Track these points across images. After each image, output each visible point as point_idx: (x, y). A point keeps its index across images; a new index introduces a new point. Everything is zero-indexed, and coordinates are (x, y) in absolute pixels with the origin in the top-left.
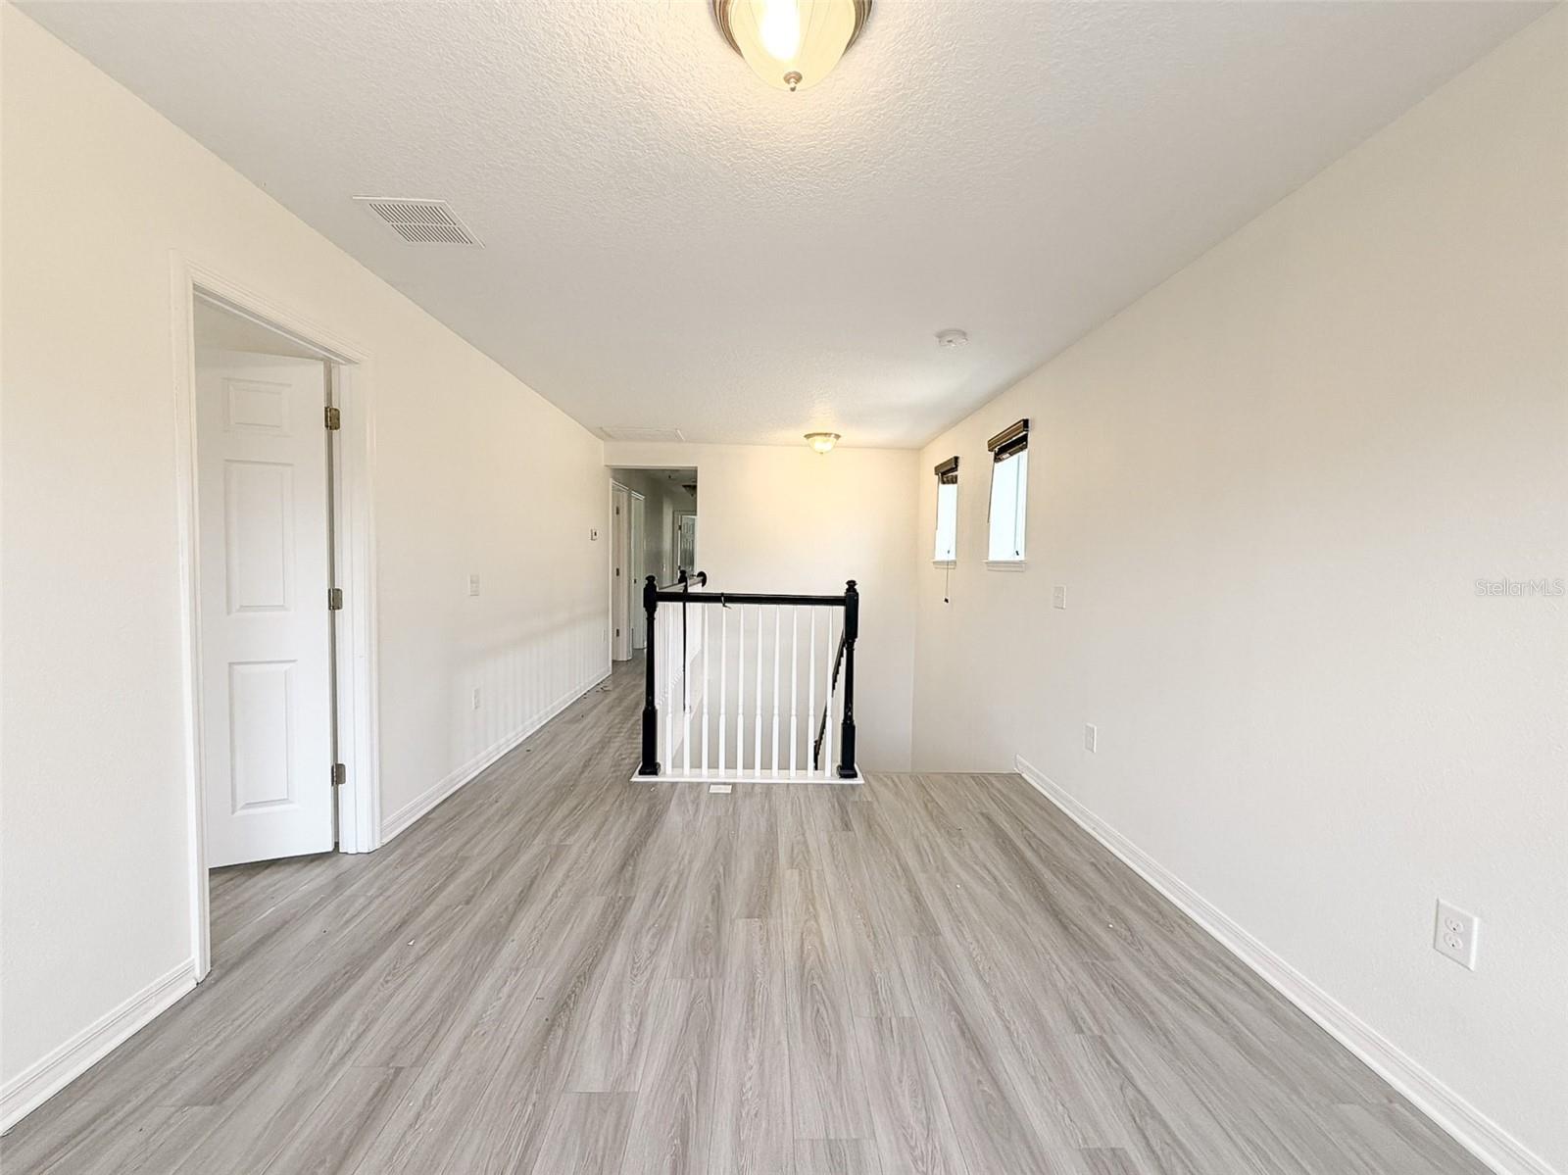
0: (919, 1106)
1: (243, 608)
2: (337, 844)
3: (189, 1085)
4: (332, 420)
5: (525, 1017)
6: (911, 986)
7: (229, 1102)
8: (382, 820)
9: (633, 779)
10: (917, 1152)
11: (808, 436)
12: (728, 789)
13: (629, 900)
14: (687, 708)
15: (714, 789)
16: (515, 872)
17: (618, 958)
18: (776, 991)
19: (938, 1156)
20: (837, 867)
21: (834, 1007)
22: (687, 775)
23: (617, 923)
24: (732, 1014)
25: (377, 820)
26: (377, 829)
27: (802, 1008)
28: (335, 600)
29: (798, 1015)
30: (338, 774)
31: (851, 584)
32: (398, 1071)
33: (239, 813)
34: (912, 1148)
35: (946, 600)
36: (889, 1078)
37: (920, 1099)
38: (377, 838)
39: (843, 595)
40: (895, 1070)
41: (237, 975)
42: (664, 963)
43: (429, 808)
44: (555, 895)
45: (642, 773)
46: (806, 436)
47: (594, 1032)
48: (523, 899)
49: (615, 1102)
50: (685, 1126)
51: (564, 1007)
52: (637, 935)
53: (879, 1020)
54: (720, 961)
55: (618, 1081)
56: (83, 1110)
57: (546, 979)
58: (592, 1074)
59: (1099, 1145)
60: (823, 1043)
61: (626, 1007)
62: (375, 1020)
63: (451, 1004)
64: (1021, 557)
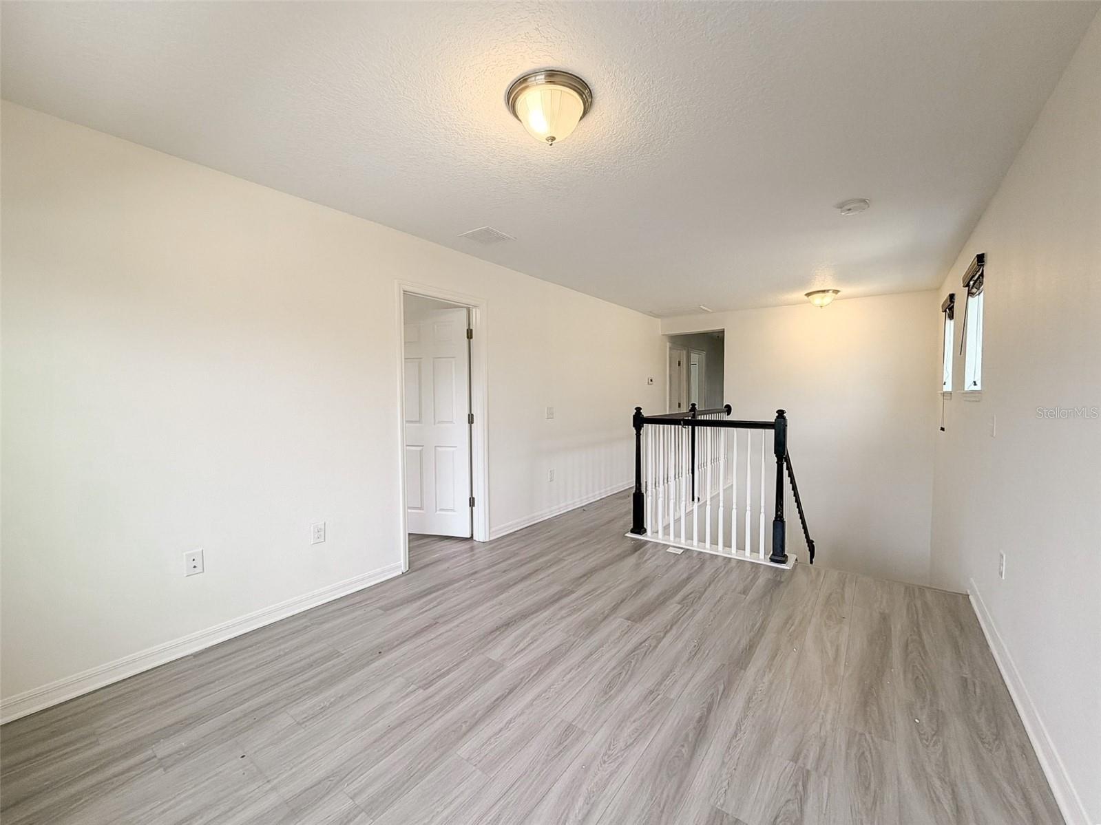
0: (633, 736)
1: (439, 422)
2: (472, 535)
3: (382, 603)
4: (470, 334)
5: (489, 624)
6: (691, 685)
7: (388, 612)
8: (490, 529)
9: (627, 535)
10: (610, 752)
11: (808, 295)
12: (680, 552)
13: (572, 592)
14: (696, 499)
15: (671, 550)
16: (533, 566)
17: (546, 614)
18: (607, 656)
19: (621, 760)
20: (711, 611)
21: (631, 676)
22: (660, 539)
23: (559, 599)
24: (575, 657)
25: (487, 529)
26: (488, 533)
27: (614, 668)
28: (471, 419)
29: (608, 670)
30: (472, 502)
31: (781, 413)
32: (437, 623)
33: (438, 512)
34: (609, 749)
35: (943, 429)
36: (628, 718)
37: (637, 734)
38: (488, 536)
39: (774, 421)
40: (636, 716)
41: (414, 574)
42: (564, 624)
43: (516, 530)
44: (541, 579)
45: (632, 531)
46: (806, 295)
47: (512, 637)
48: (524, 578)
49: (497, 667)
50: (515, 687)
51: (507, 625)
52: (562, 608)
53: (651, 692)
54: (591, 633)
55: (504, 660)
56: (358, 599)
57: (508, 612)
58: (496, 654)
59: (730, 813)
60: (610, 686)
61: (531, 634)
62: (442, 604)
63: (470, 607)
64: (978, 388)
